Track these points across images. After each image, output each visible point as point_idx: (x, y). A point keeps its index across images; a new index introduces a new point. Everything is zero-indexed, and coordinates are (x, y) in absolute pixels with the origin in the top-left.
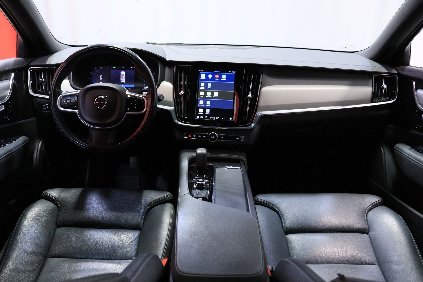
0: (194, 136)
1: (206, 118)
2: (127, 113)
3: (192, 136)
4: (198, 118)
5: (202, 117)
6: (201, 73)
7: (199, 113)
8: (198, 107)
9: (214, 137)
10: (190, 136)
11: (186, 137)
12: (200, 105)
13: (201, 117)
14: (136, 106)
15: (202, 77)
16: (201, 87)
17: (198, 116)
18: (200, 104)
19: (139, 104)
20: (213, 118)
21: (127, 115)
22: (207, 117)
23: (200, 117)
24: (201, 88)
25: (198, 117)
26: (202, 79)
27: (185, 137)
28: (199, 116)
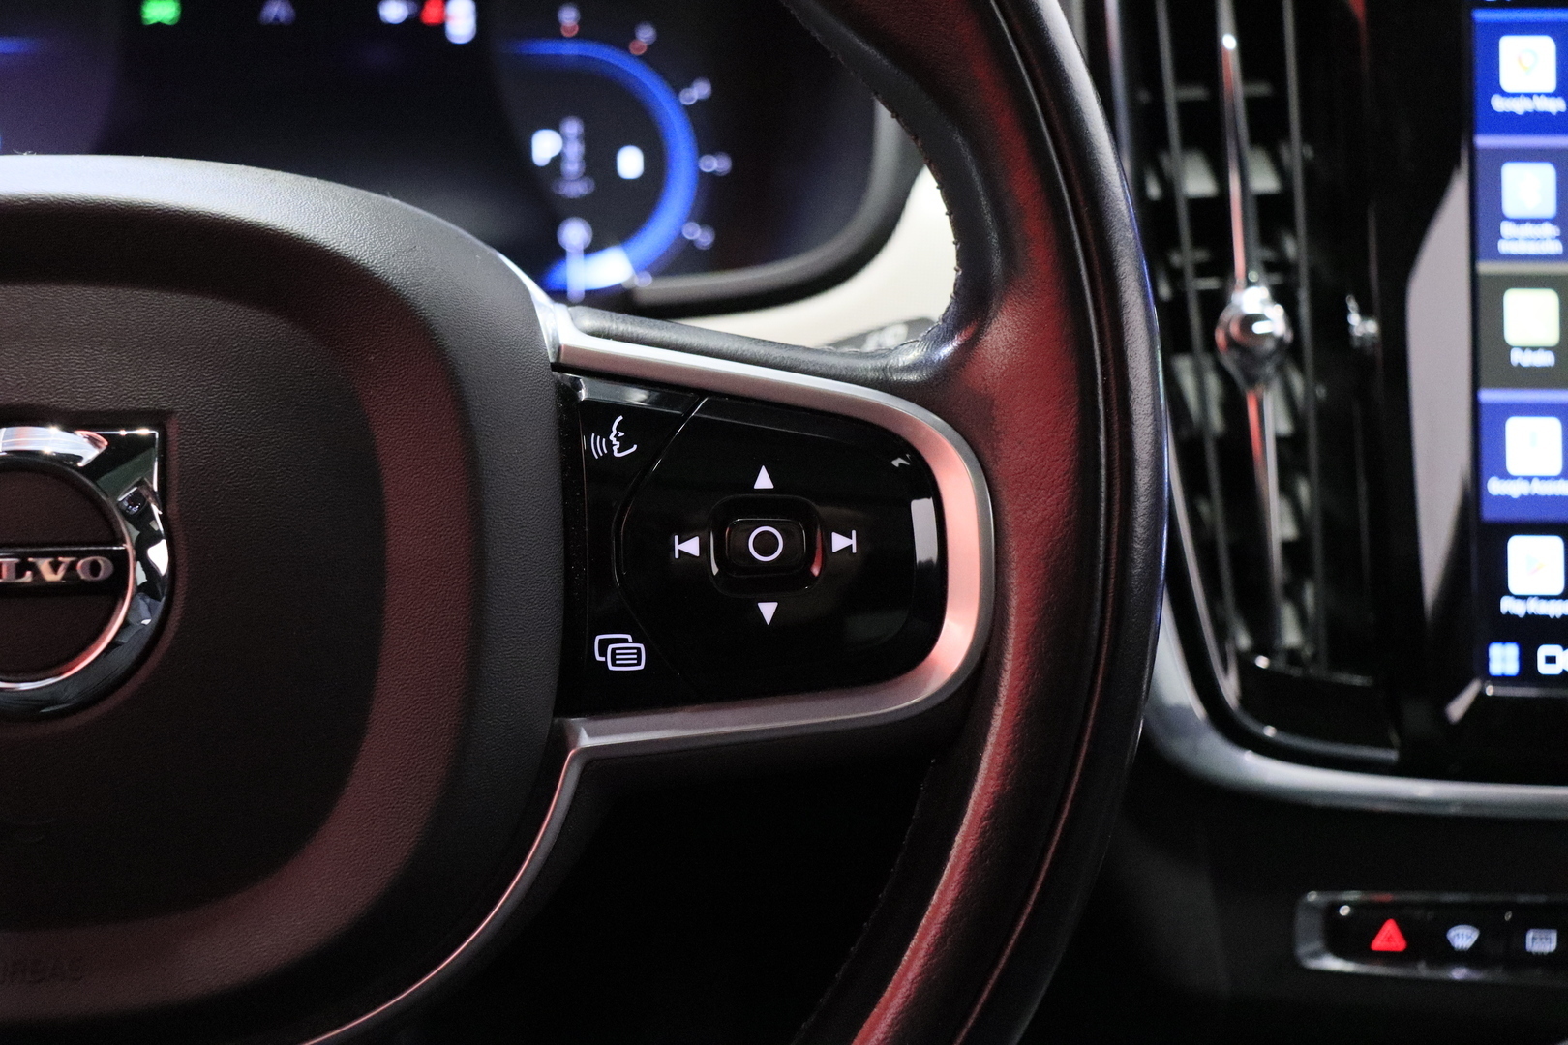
0: (1463, 937)
2: (588, 737)
3: (1428, 943)
4: (1503, 680)
6: (1486, 24)
7: (1519, 609)
8: (1489, 513)
10: (1389, 937)
11: (1333, 964)
12: (1514, 489)
13: (1551, 660)
14: (769, 582)
15: (1507, 82)
16: (1507, 228)
17: (1497, 652)
18: (1512, 467)
19: (839, 542)
21: (598, 764)
23: (1527, 660)
24: (1514, 240)
25: (1504, 659)
26: (1519, 107)
27: (1316, 955)
28: (1511, 652)
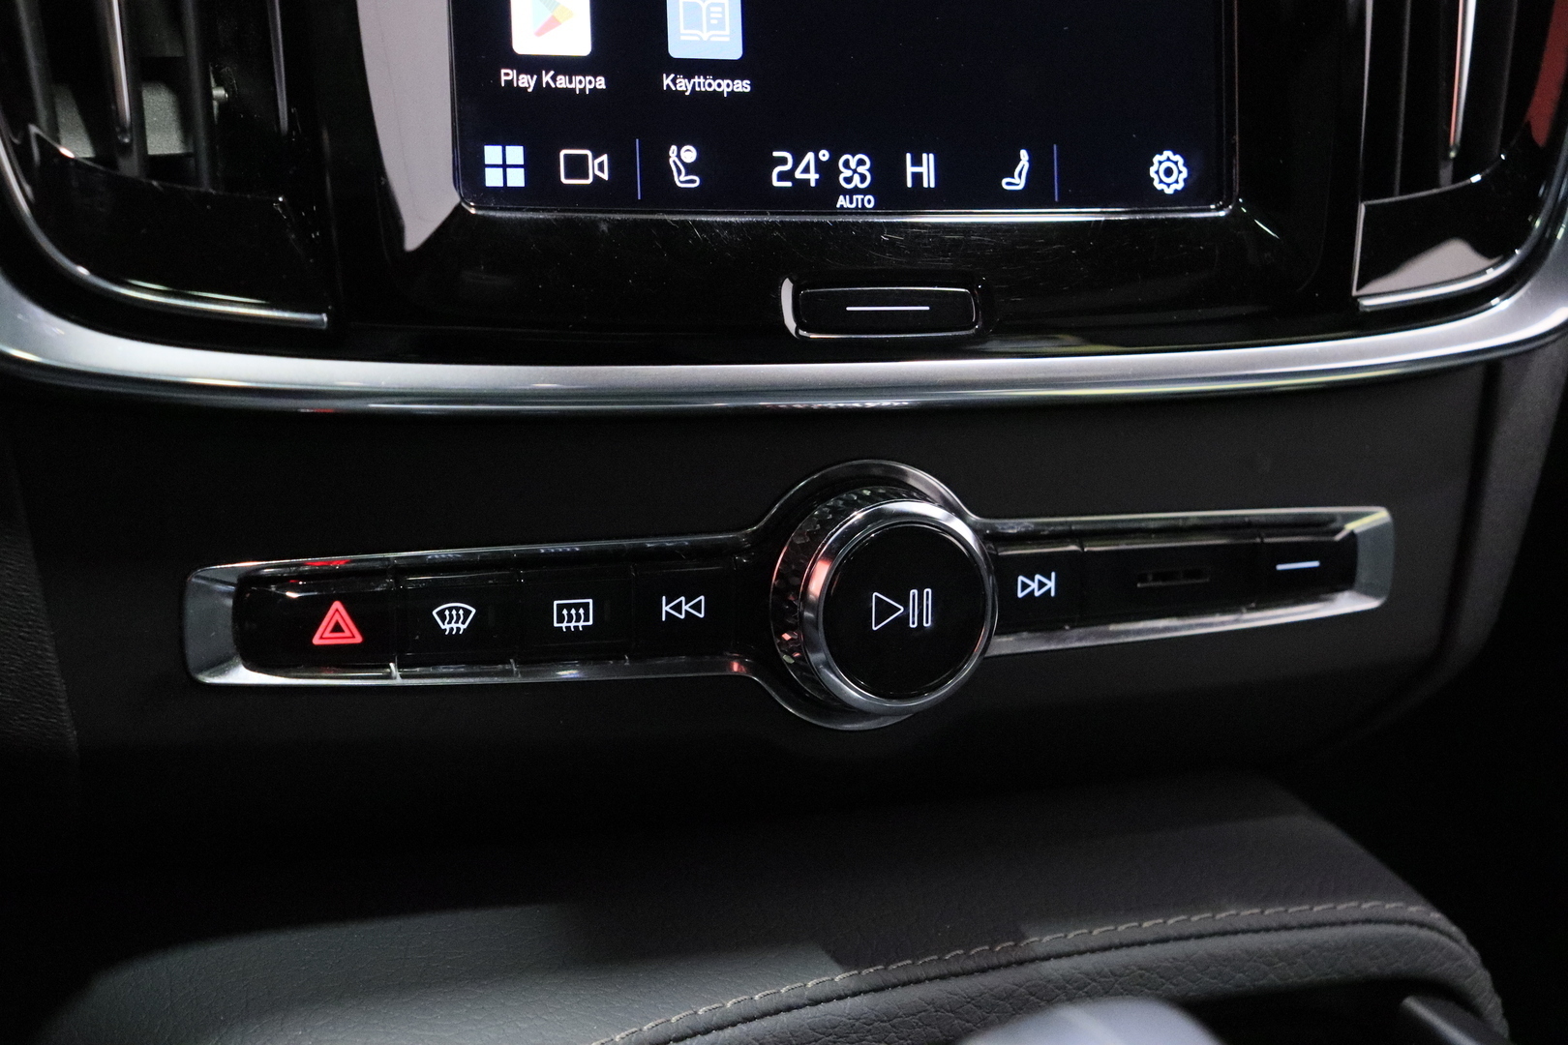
1: (682, 180)
4: (505, 193)
5: (599, 167)
7: (526, 81)
9: (920, 608)
11: (242, 675)
13: (577, 167)
17: (492, 153)
20: (828, 171)
22: (690, 154)
23: (538, 166)
27: (220, 664)
28: (516, 154)
